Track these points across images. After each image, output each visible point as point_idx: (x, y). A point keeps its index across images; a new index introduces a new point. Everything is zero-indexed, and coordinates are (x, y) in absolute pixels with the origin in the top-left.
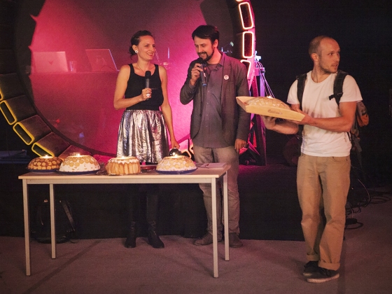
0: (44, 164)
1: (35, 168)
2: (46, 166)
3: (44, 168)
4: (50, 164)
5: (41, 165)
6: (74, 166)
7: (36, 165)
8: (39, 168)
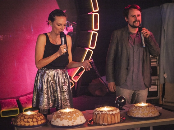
0: (34, 120)
1: (27, 124)
2: (37, 122)
3: (36, 124)
4: (39, 119)
5: (32, 121)
6: (73, 120)
7: (28, 122)
8: (31, 124)
